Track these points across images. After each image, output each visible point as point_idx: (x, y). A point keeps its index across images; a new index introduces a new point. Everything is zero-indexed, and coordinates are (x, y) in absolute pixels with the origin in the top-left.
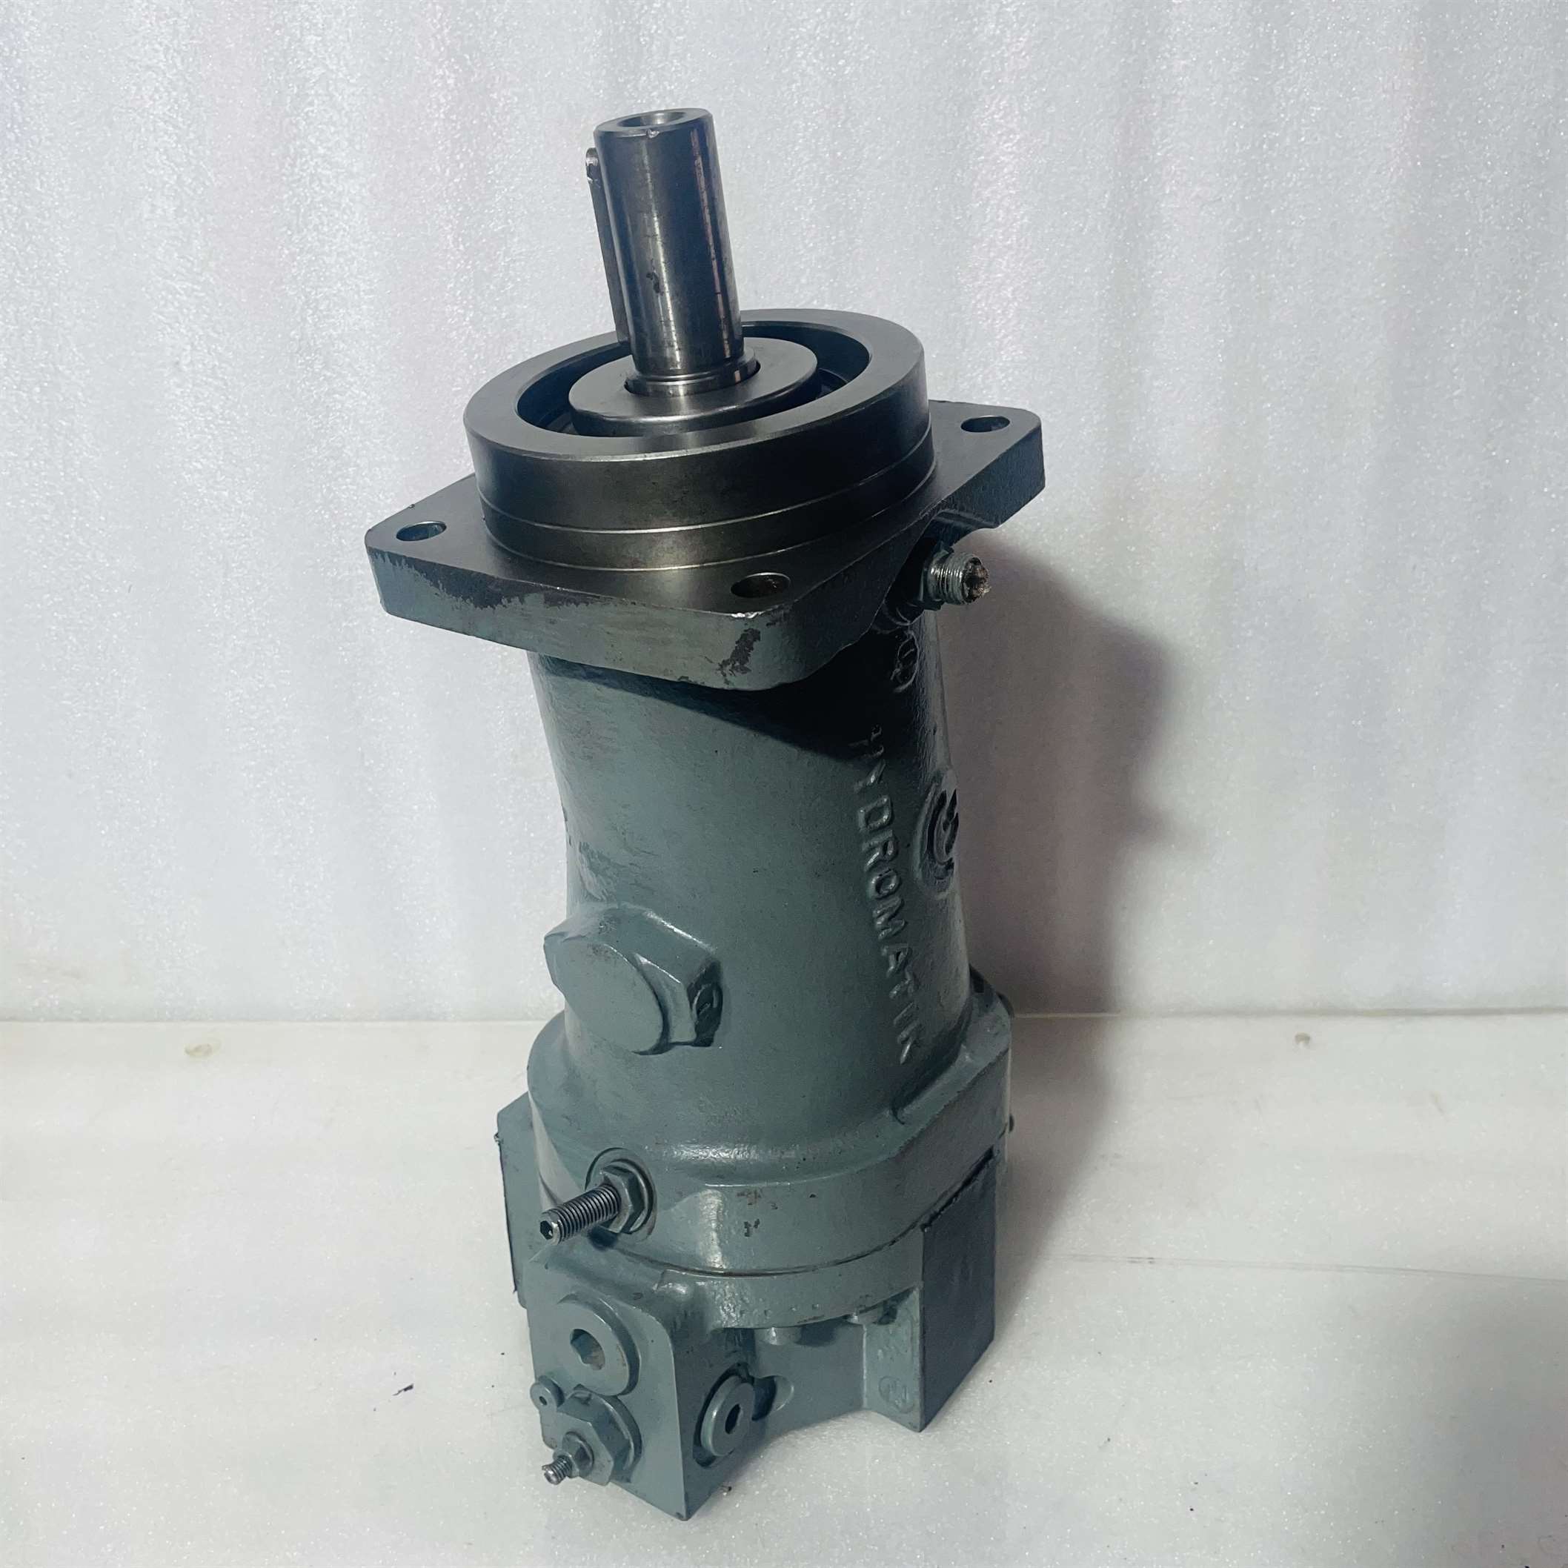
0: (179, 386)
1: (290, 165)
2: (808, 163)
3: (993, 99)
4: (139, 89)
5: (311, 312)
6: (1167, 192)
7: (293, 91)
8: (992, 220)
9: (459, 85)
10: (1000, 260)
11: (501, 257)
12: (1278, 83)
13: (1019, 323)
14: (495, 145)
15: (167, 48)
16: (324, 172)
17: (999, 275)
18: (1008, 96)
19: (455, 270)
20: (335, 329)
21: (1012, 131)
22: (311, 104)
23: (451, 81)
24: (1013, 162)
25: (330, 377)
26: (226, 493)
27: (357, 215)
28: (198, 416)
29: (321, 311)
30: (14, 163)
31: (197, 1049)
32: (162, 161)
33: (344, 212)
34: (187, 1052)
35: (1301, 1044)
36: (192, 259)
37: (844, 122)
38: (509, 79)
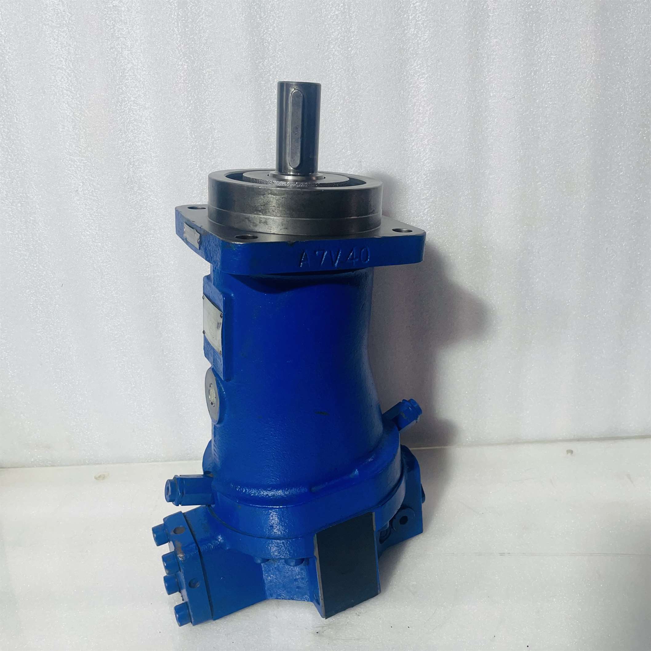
0: (78, 200)
1: (120, 105)
2: (338, 92)
3: (415, 60)
4: (55, 77)
5: (131, 166)
6: (491, 95)
7: (119, 74)
8: (417, 112)
9: (189, 68)
10: (421, 128)
11: (210, 140)
12: (537, 47)
13: (431, 154)
14: (205, 92)
15: (66, 60)
16: (134, 108)
17: (421, 135)
18: (421, 59)
19: (191, 146)
20: (142, 173)
21: (424, 73)
22: (127, 79)
23: (186, 67)
24: (425, 87)
25: (141, 193)
26: (100, 244)
27: (149, 124)
28: (87, 212)
29: (136, 166)
30: (5, 111)
31: (100, 477)
32: (66, 107)
33: (143, 124)
34: (96, 478)
35: (569, 454)
36: (81, 147)
37: (352, 74)
38: (210, 65)
